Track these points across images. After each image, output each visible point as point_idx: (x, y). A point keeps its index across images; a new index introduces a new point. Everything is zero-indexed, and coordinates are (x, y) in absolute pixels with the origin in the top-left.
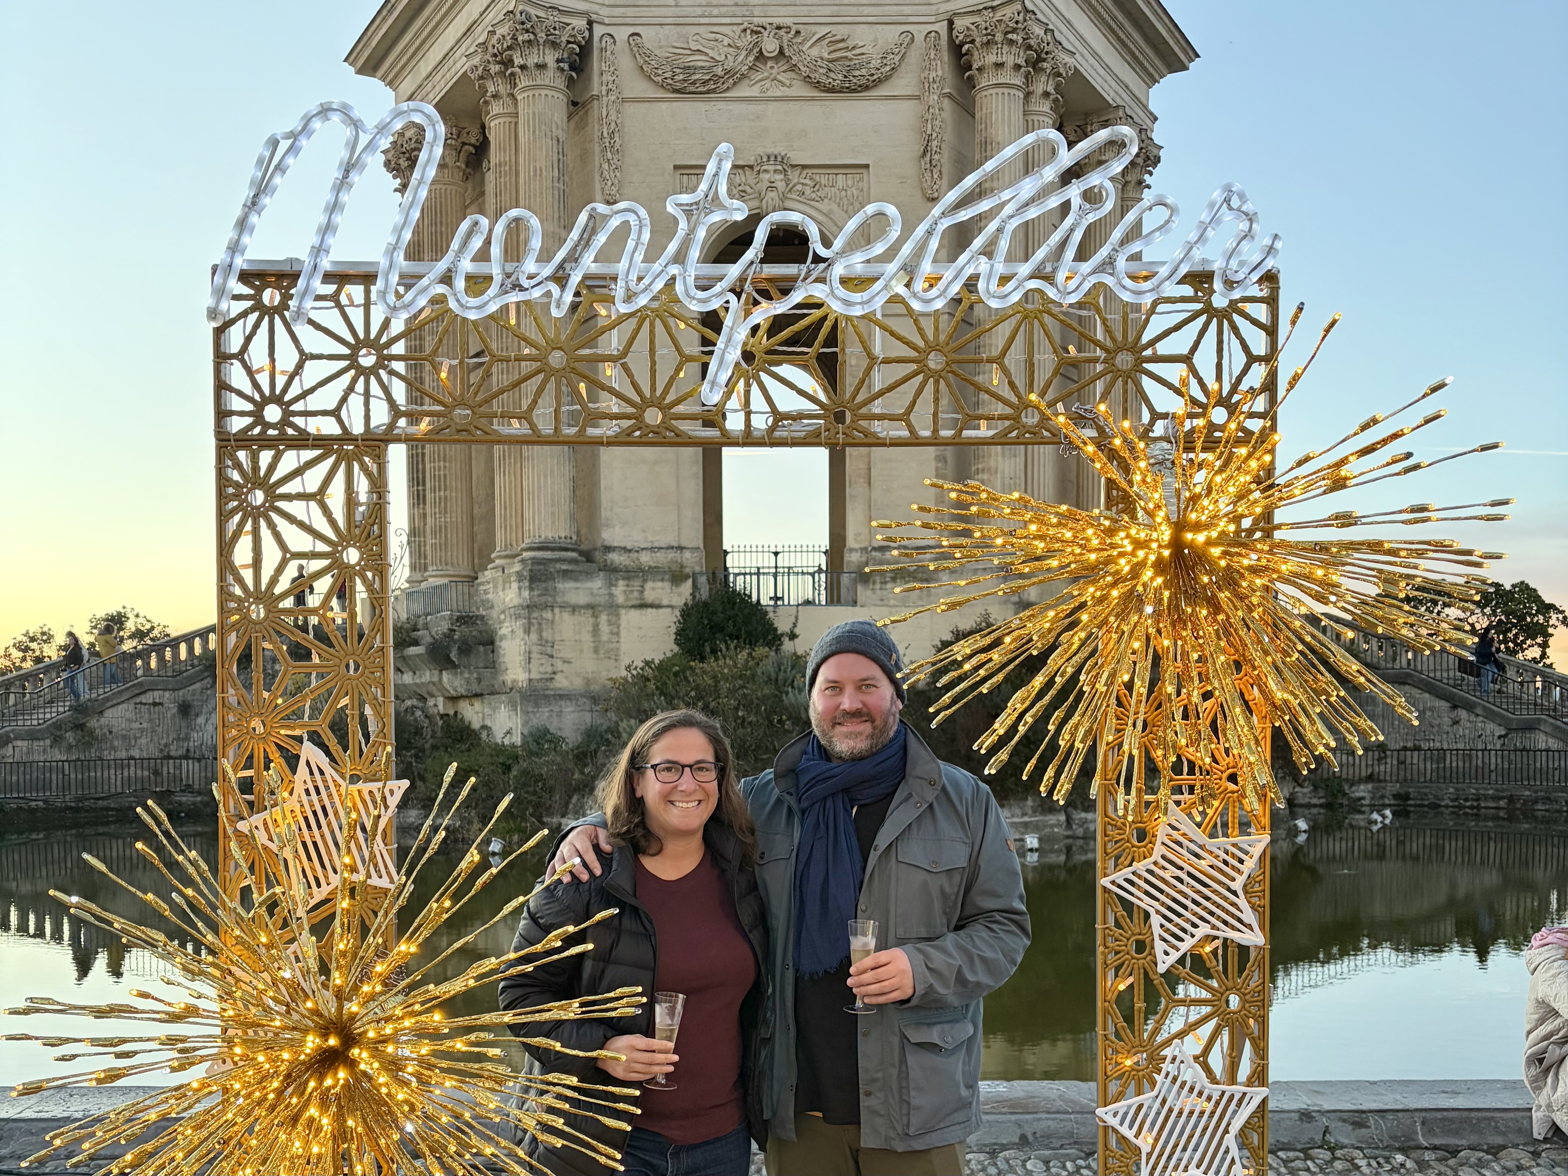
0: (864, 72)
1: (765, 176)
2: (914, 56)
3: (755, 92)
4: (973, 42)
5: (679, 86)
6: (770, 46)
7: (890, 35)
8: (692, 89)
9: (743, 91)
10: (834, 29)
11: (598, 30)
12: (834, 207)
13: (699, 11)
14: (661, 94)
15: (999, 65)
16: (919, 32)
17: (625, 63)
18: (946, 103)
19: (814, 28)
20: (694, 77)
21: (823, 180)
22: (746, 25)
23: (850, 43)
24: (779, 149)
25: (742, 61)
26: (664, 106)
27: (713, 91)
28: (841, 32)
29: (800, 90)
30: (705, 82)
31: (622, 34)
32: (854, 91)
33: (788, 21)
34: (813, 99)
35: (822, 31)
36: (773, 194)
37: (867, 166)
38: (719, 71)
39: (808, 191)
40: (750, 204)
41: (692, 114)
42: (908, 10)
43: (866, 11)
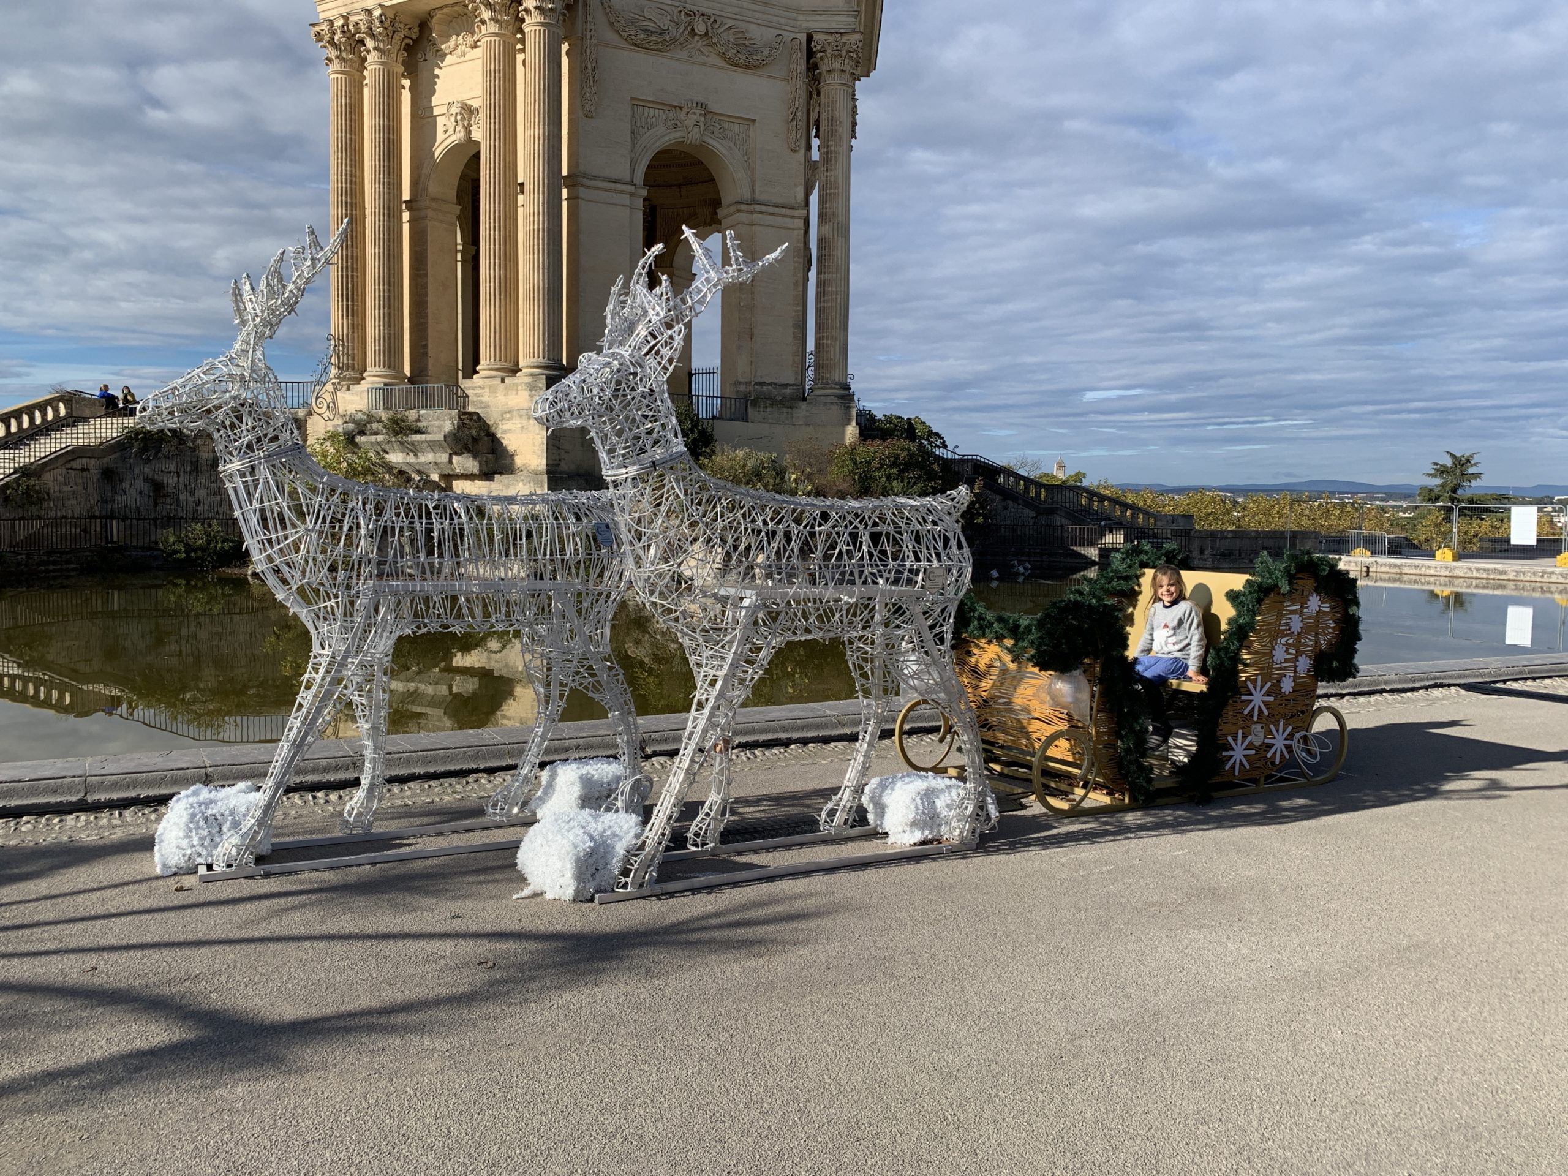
0: (759, 57)
1: (693, 117)
2: (784, 52)
3: (685, 56)
4: (824, 52)
5: (638, 42)
6: (700, 28)
7: (772, 35)
8: (647, 46)
9: (679, 53)
10: (738, 23)
12: (732, 145)
14: (623, 44)
16: (790, 37)
17: (601, 18)
19: (725, 20)
20: (651, 38)
21: (726, 125)
22: (681, 8)
23: (748, 35)
24: (701, 99)
25: (680, 34)
26: (626, 53)
27: (660, 50)
28: (741, 26)
29: (716, 60)
30: (657, 43)
32: (750, 68)
33: (709, 11)
34: (723, 68)
35: (730, 23)
36: (696, 130)
37: (754, 121)
38: (666, 37)
39: (718, 132)
40: (679, 134)
41: (642, 60)
42: (783, 21)
43: (758, 15)
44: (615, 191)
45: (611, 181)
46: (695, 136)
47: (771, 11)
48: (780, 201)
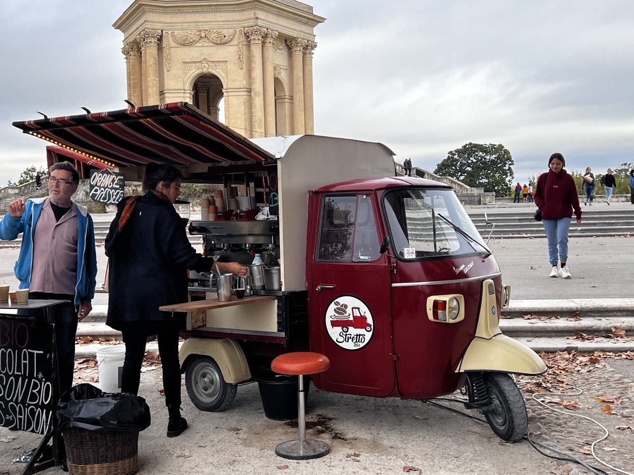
0: (225, 40)
1: (203, 64)
2: (237, 36)
3: (200, 45)
5: (183, 44)
6: (203, 35)
7: (231, 31)
9: (198, 44)
10: (218, 30)
11: (164, 32)
12: (220, 70)
13: (187, 27)
14: (179, 46)
15: (254, 39)
16: (238, 30)
17: (171, 39)
18: (244, 46)
19: (213, 30)
20: (186, 42)
21: (217, 64)
22: (198, 30)
23: (222, 33)
25: (197, 38)
26: (180, 48)
27: (191, 45)
28: (220, 30)
29: (210, 44)
30: (188, 43)
31: (170, 32)
32: (223, 44)
33: (207, 29)
34: (213, 46)
35: (215, 30)
36: (205, 68)
38: (191, 41)
39: (214, 67)
40: (200, 70)
41: (186, 50)
42: (235, 25)
43: (225, 26)
44: (178, 93)
45: (176, 90)
46: (205, 71)
47: (230, 23)
48: (237, 87)
